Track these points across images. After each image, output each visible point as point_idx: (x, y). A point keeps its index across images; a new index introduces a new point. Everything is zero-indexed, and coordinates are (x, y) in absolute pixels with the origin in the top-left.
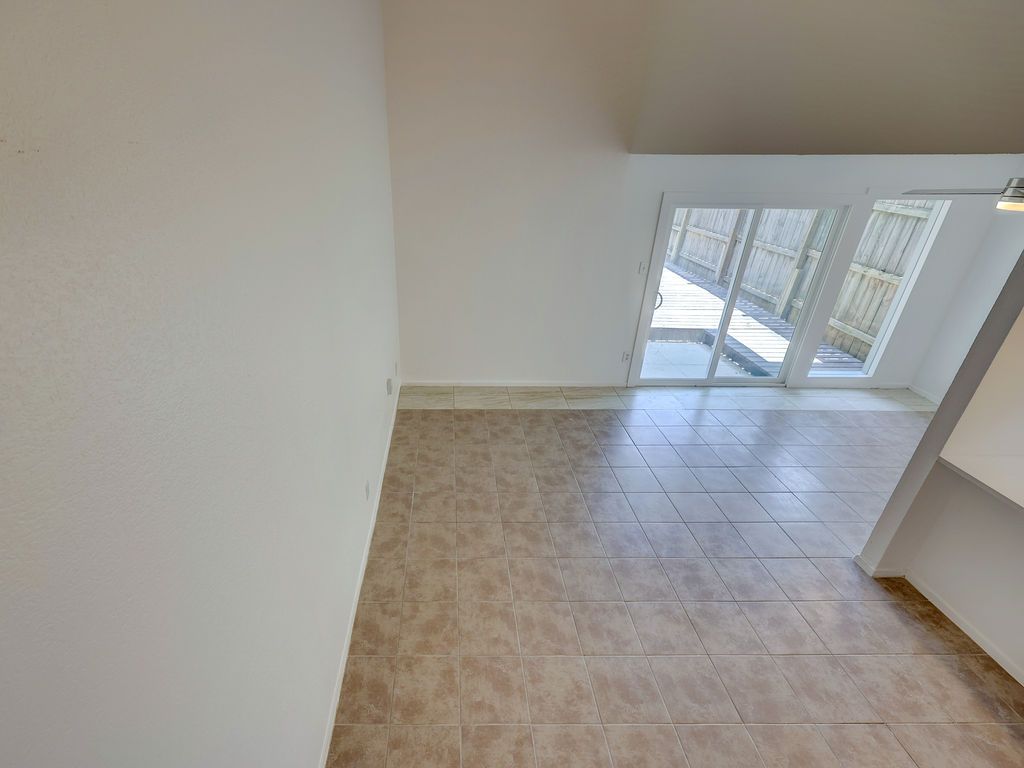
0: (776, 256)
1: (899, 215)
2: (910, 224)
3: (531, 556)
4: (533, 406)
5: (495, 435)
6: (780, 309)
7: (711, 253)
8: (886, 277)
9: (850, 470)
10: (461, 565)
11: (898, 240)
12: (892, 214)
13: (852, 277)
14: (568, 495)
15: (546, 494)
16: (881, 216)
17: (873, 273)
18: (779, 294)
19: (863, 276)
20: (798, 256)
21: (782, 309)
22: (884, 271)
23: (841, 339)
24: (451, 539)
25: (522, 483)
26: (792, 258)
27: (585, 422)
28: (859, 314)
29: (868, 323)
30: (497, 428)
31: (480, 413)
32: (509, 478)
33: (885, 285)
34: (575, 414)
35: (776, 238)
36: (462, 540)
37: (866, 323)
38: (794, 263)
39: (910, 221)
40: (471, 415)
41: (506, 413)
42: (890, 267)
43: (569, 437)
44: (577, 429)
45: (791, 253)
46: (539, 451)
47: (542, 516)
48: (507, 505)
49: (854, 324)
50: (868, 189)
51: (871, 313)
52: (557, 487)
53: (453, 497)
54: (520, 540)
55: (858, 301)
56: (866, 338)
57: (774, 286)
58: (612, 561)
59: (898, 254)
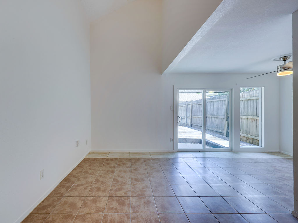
0: (219, 119)
1: (250, 100)
2: (255, 101)
3: (117, 212)
4: (138, 157)
5: (119, 165)
6: (225, 134)
7: (200, 122)
8: (254, 117)
9: (270, 176)
10: (77, 217)
11: (253, 107)
12: (248, 100)
13: (244, 120)
14: (144, 185)
15: (134, 185)
16: (246, 101)
17: (249, 117)
18: (223, 130)
19: (247, 119)
20: (225, 117)
21: (226, 134)
22: (253, 116)
23: (248, 140)
24: (79, 204)
25: (124, 181)
26: (224, 118)
27: (157, 161)
28: (251, 131)
29: (255, 133)
30: (121, 163)
31: (116, 159)
32: (119, 179)
33: (255, 120)
34: (153, 159)
35: (217, 114)
36: (85, 204)
37: (254, 133)
38: (225, 119)
39: (254, 100)
40: (112, 159)
41: (126, 159)
42: (255, 114)
43: (149, 166)
44: (153, 163)
45: (223, 117)
46: (136, 170)
47: (129, 194)
48: (114, 189)
49: (250, 134)
50: (236, 84)
51: (255, 130)
52: (140, 182)
53: (91, 186)
54: (115, 205)
55: (249, 127)
56: (256, 138)
57: (221, 127)
58: (160, 215)
59: (255, 110)
